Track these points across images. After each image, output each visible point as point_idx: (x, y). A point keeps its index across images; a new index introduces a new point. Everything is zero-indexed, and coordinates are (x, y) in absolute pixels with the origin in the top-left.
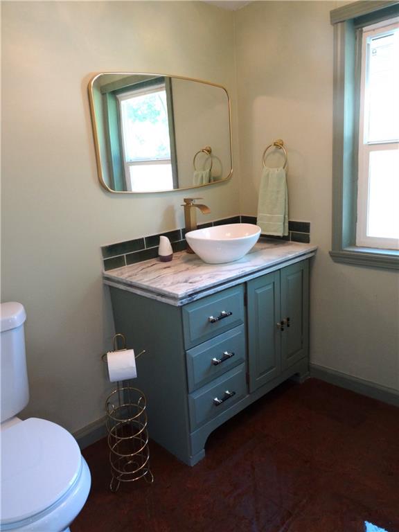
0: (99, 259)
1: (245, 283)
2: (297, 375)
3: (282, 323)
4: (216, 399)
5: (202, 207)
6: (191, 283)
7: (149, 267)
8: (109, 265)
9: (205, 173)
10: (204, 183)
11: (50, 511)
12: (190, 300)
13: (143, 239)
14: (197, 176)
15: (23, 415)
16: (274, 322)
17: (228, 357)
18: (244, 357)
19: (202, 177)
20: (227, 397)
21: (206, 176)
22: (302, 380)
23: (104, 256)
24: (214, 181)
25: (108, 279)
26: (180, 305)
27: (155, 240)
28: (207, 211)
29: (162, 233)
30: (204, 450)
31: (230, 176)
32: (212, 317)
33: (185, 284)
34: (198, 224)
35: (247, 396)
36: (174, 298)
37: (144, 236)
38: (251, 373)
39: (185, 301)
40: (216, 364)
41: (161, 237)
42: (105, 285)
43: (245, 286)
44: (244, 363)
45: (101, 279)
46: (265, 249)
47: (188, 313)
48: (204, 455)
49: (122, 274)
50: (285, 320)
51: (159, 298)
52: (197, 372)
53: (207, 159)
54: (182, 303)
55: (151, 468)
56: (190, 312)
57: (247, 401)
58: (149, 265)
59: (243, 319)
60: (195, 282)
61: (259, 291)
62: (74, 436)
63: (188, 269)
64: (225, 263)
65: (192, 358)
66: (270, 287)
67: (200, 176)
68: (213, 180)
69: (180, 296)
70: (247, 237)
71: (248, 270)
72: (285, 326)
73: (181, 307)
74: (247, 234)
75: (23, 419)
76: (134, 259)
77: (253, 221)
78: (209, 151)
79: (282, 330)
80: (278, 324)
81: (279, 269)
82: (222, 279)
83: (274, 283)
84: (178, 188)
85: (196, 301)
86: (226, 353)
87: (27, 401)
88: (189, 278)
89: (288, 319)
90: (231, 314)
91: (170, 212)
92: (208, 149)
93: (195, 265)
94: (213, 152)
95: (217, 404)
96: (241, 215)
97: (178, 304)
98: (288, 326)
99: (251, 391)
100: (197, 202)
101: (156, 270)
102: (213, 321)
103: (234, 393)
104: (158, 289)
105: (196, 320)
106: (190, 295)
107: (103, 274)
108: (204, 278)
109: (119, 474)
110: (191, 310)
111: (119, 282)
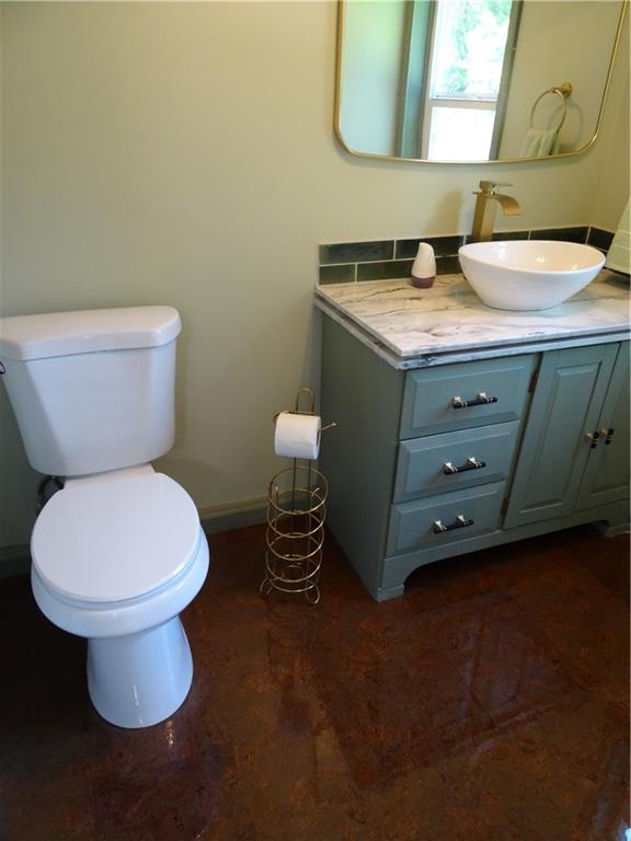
0: (312, 264)
1: (540, 354)
2: (605, 522)
3: (596, 435)
4: (438, 523)
5: (507, 201)
6: (434, 335)
7: (389, 291)
8: (327, 275)
9: (546, 136)
10: (541, 154)
11: (132, 604)
12: (423, 363)
13: (393, 242)
14: (531, 139)
15: (159, 465)
16: (582, 430)
17: (473, 467)
18: (506, 472)
19: (539, 142)
20: (459, 525)
21: (547, 141)
22: (610, 532)
23: (322, 260)
24: (561, 152)
25: (321, 298)
26: (402, 368)
27: (410, 247)
28: (512, 211)
29: (423, 237)
30: (403, 586)
31: (589, 148)
32: (458, 399)
33: (425, 334)
34: (496, 231)
35: (498, 532)
36: (395, 354)
37: (396, 237)
38: (512, 500)
39: (412, 364)
40: (448, 472)
41: (422, 244)
42: (316, 308)
43: (538, 360)
44: (504, 483)
45: (312, 296)
46: (608, 298)
47: (416, 383)
48: (402, 593)
49: (341, 294)
50: (605, 431)
51: (376, 349)
52: (413, 476)
53: (559, 108)
54: (406, 365)
55: (319, 584)
56: (419, 381)
57: (495, 538)
58: (391, 288)
59: (520, 412)
60: (441, 336)
61: (563, 373)
62: (200, 515)
63: (447, 308)
64: (516, 311)
65: (409, 453)
66: (592, 369)
67: (537, 139)
68: (559, 151)
69: (403, 355)
70: (574, 271)
71: (549, 332)
72: (599, 442)
73: (405, 371)
74: (575, 267)
75: (157, 471)
76: (369, 273)
77: (602, 240)
78: (567, 93)
79: (593, 446)
80: (589, 435)
81: (620, 342)
82: (492, 340)
83: (600, 364)
84: (497, 158)
85: (436, 366)
86: (472, 460)
87: (170, 446)
88: (438, 325)
89: (611, 432)
90: (495, 400)
91: (453, 201)
92: (567, 87)
93: (464, 303)
94: (572, 96)
95: (436, 530)
96: (590, 226)
97: (400, 366)
98: (608, 442)
99: (507, 526)
100: (503, 191)
101: (396, 299)
102: (457, 406)
103: (471, 523)
104: (377, 334)
105: (428, 397)
106: (426, 356)
107: (316, 289)
108: (462, 330)
109: (273, 577)
110: (421, 379)
111: (333, 307)
